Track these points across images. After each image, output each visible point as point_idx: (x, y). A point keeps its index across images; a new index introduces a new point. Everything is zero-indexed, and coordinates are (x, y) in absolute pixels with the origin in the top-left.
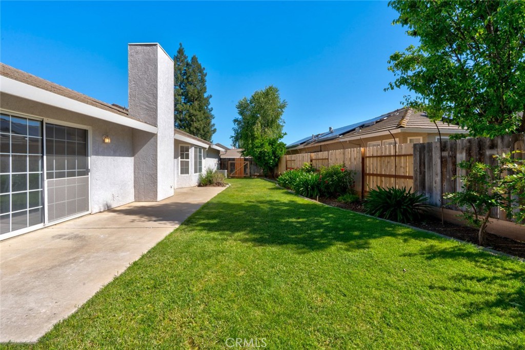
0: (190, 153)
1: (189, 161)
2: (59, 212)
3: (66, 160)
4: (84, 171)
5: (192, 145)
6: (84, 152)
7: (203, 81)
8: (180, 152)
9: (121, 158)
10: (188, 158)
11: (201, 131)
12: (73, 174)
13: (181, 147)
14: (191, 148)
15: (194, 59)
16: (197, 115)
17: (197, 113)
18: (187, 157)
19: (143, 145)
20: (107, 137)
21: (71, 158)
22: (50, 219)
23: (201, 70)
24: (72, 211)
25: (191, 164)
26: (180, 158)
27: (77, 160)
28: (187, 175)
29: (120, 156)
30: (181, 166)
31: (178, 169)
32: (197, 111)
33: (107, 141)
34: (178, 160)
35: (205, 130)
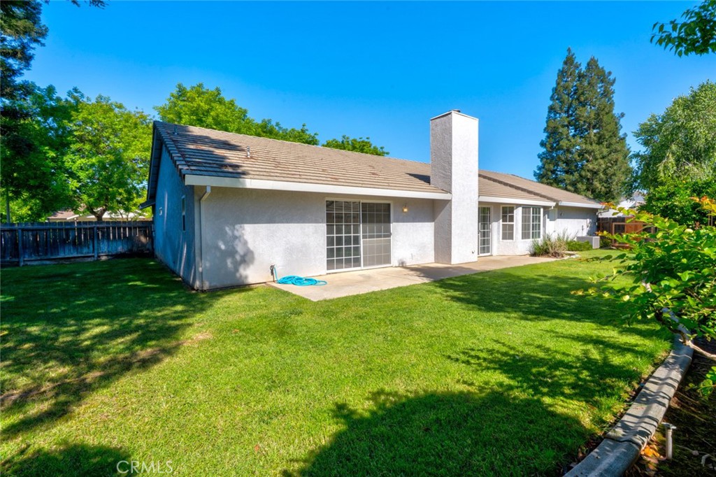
0: (515, 214)
1: (513, 225)
2: (371, 261)
3: (375, 226)
4: (388, 234)
5: (518, 205)
6: (387, 220)
7: (607, 94)
8: (501, 215)
9: (420, 224)
10: (513, 221)
11: (601, 175)
12: (380, 236)
13: (503, 208)
14: (517, 208)
15: (592, 64)
16: (593, 151)
17: (595, 147)
18: (512, 219)
19: (441, 211)
20: (405, 207)
21: (379, 225)
22: (364, 265)
23: (603, 77)
24: (379, 262)
25: (517, 229)
26: (501, 220)
27: (383, 226)
28: (511, 241)
29: (419, 222)
30: (503, 230)
31: (499, 234)
32: (594, 145)
33: (405, 210)
34: (499, 223)
35: (608, 172)
